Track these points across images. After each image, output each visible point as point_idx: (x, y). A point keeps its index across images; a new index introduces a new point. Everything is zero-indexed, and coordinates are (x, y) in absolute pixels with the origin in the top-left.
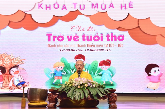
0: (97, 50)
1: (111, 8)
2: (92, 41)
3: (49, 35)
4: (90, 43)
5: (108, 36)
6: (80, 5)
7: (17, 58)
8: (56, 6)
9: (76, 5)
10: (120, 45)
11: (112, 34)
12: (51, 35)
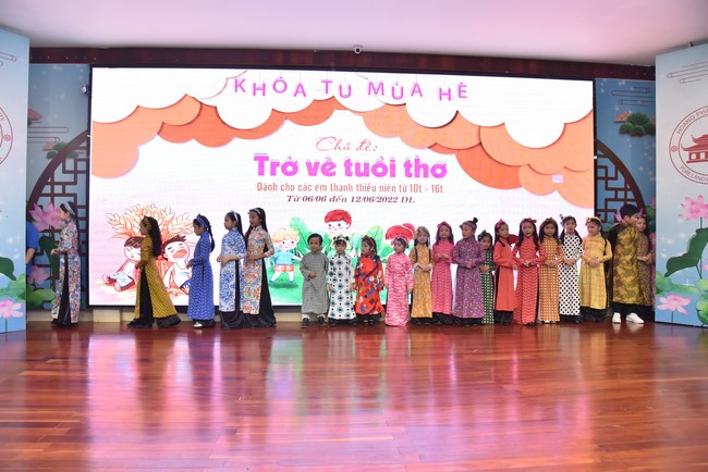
0: (382, 199)
1: (417, 95)
2: (368, 175)
3: (261, 159)
4: (363, 180)
5: (407, 165)
6: (341, 87)
7: (180, 218)
8: (280, 86)
9: (330, 84)
10: (437, 189)
11: (417, 161)
12: (267, 158)
